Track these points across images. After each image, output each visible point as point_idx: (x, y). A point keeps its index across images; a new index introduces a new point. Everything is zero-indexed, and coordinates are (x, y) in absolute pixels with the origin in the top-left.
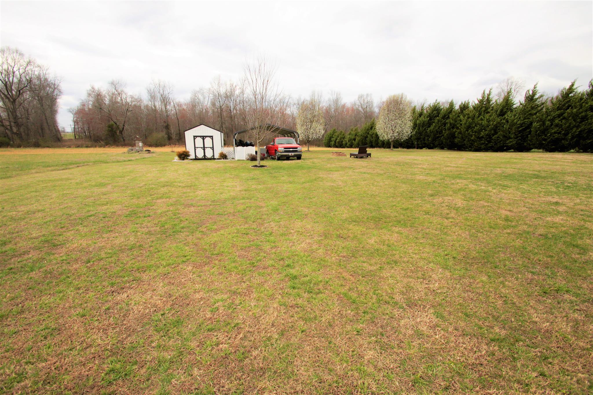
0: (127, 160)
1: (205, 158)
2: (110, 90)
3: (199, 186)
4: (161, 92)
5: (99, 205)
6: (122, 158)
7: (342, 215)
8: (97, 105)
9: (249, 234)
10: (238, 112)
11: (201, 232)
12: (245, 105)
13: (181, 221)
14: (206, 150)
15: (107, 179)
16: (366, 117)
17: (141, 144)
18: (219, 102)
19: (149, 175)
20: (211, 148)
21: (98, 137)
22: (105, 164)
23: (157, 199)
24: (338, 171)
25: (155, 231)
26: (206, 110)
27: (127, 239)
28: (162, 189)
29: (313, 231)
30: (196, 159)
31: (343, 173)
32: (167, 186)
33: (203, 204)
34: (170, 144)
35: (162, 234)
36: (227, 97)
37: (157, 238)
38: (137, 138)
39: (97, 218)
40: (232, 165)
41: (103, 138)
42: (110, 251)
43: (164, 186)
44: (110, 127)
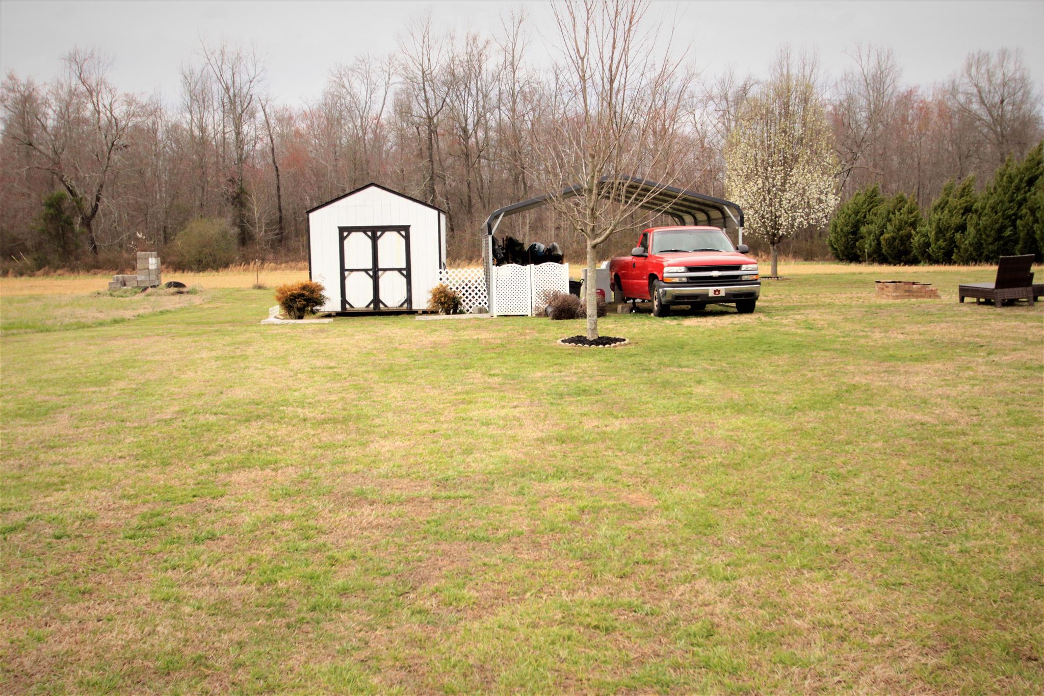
0: (109, 319)
1: (377, 310)
2: (62, 80)
3: (377, 421)
4: (227, 76)
5: (37, 487)
6: (92, 315)
7: (1002, 556)
8: (19, 132)
9: (615, 629)
10: (492, 134)
11: (420, 612)
12: (519, 107)
13: (333, 561)
14: (384, 278)
15: (51, 390)
16: (1002, 140)
17: (153, 262)
18: (427, 101)
19: (190, 374)
20: (400, 270)
21: (14, 240)
22: (39, 335)
23: (231, 469)
24: (924, 359)
25: (244, 603)
26: (375, 132)
27: (147, 629)
28: (243, 430)
29: (893, 623)
30: (346, 313)
31: (951, 366)
32: (258, 417)
33: (405, 494)
34: (246, 260)
35: (270, 616)
36: (453, 82)
37: (256, 630)
38: (137, 239)
39: (35, 537)
40: (484, 335)
41: (29, 244)
42: (94, 676)
43: (248, 420)
44: (56, 204)
